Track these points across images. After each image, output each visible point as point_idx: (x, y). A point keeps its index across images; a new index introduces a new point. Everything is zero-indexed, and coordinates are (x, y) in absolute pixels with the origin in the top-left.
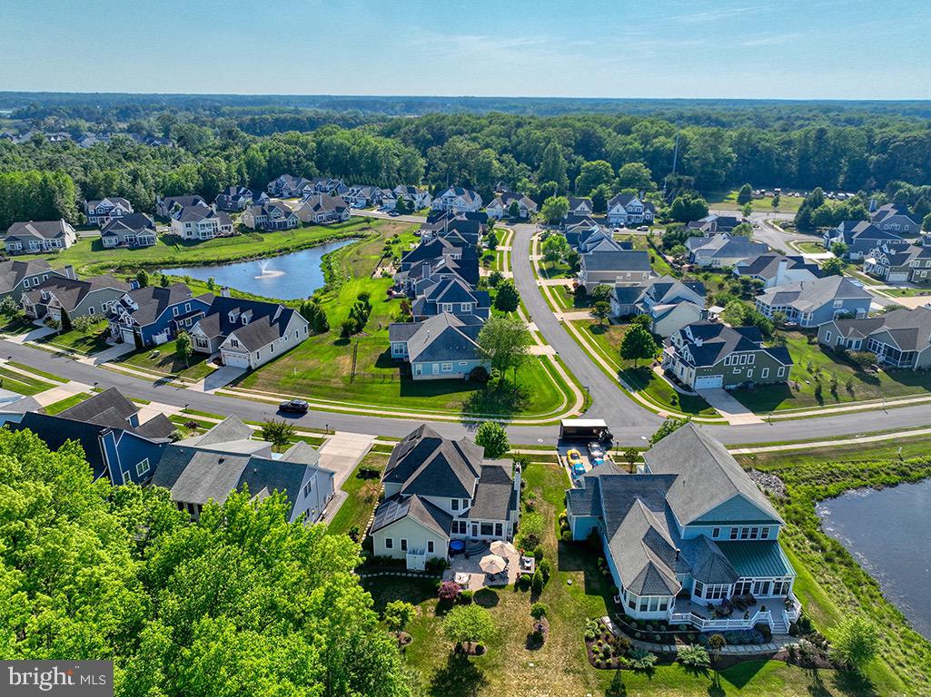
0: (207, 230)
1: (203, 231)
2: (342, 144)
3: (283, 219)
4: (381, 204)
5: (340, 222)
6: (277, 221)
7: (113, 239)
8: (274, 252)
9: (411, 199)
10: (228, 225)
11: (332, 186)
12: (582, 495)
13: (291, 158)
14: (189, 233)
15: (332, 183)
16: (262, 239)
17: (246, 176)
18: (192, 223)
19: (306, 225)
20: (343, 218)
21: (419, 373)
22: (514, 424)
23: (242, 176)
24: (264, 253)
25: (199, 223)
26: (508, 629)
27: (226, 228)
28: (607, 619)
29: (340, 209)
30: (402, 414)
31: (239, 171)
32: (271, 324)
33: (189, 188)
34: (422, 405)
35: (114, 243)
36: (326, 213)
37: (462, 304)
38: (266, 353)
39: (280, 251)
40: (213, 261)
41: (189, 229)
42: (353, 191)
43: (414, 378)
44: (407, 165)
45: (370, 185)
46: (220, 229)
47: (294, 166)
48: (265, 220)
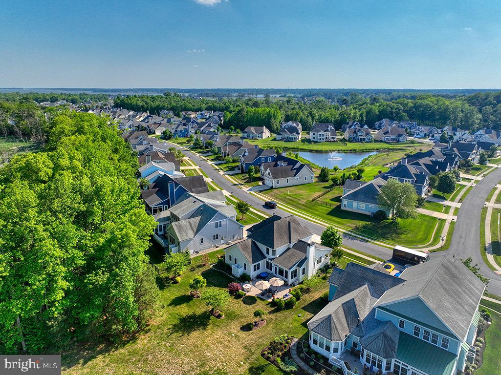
0: (322, 137)
1: (320, 138)
2: (428, 104)
3: (364, 137)
4: (433, 136)
5: (398, 142)
6: (360, 137)
7: (280, 136)
8: (347, 150)
9: (452, 135)
10: (334, 137)
11: (409, 125)
12: (340, 273)
13: (394, 110)
14: (314, 138)
15: (409, 124)
16: (347, 145)
17: (364, 118)
18: (316, 133)
19: (376, 141)
20: (401, 140)
21: (345, 206)
22: (375, 243)
23: (362, 117)
24: (341, 150)
25: (319, 133)
26: (243, 317)
27: (333, 138)
28: (296, 340)
29: (400, 135)
30: (317, 221)
31: (361, 115)
32: (292, 170)
33: (331, 121)
34: (334, 221)
35: (280, 138)
36: (391, 137)
37: (405, 179)
38: (283, 182)
39: (351, 150)
40: (314, 150)
41: (314, 136)
42: (419, 128)
43: (342, 208)
44: (467, 118)
45: (430, 126)
46: (330, 138)
47: (395, 115)
48: (354, 136)
